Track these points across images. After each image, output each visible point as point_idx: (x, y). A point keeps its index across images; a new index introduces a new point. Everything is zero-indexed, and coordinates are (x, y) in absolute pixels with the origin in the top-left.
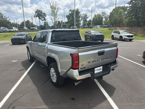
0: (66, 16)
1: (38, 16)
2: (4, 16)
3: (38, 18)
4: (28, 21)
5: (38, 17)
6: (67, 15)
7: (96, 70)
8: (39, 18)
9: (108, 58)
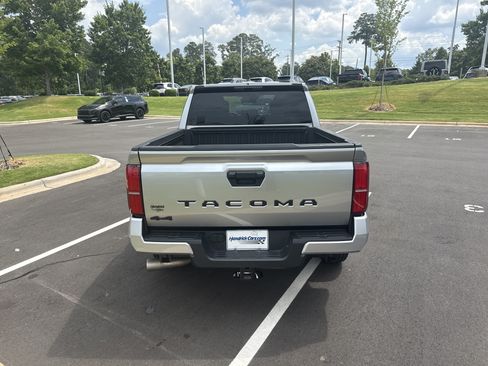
0: (463, 26)
1: (363, 37)
2: (265, 44)
3: (361, 41)
4: (326, 54)
5: (363, 40)
6: (466, 23)
7: (232, 239)
8: (367, 44)
9: (290, 203)
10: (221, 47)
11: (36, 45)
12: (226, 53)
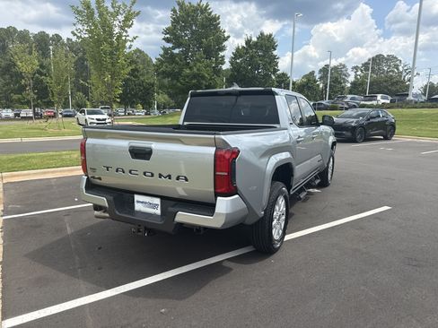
2: (403, 64)
9: (169, 177)
10: (356, 68)
11: (188, 71)
12: (359, 73)
